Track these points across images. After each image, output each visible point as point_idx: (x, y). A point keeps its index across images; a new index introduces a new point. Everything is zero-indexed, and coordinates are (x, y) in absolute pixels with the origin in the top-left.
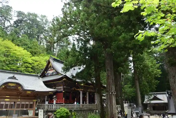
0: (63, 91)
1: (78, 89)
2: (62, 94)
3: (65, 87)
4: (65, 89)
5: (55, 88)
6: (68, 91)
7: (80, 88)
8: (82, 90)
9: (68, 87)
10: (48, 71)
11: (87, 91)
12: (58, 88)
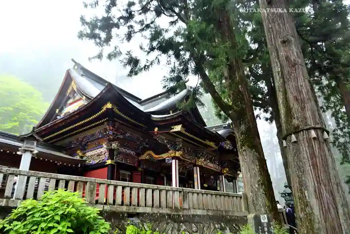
0: (109, 162)
1: (164, 156)
2: (104, 172)
3: (114, 145)
4: (115, 153)
5: (82, 157)
6: (129, 162)
7: (169, 150)
8: (177, 157)
9: (128, 152)
10: (65, 106)
11: (195, 165)
12: (93, 154)
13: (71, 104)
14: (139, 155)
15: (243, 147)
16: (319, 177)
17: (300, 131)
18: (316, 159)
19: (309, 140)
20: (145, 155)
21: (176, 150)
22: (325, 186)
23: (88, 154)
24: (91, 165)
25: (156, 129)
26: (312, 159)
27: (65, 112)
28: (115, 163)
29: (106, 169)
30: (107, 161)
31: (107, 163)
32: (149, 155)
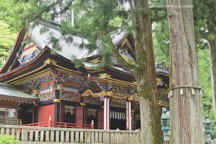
0: (56, 100)
1: (99, 94)
2: (52, 108)
3: (59, 87)
4: (60, 93)
5: (37, 95)
6: (73, 99)
7: (102, 91)
8: (108, 96)
9: (72, 90)
10: (23, 50)
11: (127, 101)
12: (45, 93)
13: (27, 49)
14: (82, 92)
15: (141, 97)
16: (182, 123)
17: (175, 88)
18: (182, 110)
19: (179, 95)
20: (86, 92)
21: (107, 90)
22: (185, 129)
23: (41, 92)
24: (43, 102)
25: (89, 75)
26: (180, 109)
27: (23, 56)
28: (60, 101)
29: (54, 105)
30: (54, 100)
31: (54, 102)
32: (89, 92)
